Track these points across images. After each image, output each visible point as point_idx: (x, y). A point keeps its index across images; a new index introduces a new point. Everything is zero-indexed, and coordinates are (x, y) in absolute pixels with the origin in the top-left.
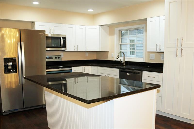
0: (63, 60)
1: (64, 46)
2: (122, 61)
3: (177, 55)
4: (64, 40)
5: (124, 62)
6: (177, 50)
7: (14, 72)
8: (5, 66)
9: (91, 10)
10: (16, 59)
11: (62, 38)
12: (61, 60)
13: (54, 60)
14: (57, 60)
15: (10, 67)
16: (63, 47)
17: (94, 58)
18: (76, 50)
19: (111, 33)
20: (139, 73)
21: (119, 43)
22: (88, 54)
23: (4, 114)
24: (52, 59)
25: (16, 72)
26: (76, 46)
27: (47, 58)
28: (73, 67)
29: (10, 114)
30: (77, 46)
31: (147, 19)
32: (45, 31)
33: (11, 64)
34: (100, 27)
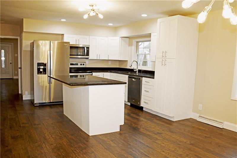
0: (87, 67)
1: (88, 54)
2: (135, 69)
3: (162, 65)
4: (88, 49)
5: (137, 70)
6: (163, 60)
7: (44, 74)
8: (38, 69)
9: (110, 24)
10: (46, 64)
11: (85, 48)
12: (85, 67)
13: (79, 66)
14: (82, 66)
15: (41, 70)
16: (86, 55)
17: (117, 66)
18: (98, 59)
19: (130, 45)
20: (140, 79)
21: (136, 53)
22: (111, 63)
23: (35, 105)
24: (78, 65)
25: (46, 74)
26: (98, 56)
27: (71, 64)
28: (93, 73)
29: (39, 106)
30: (100, 55)
31: (151, 33)
32: (69, 42)
33: (42, 67)
34: (120, 39)
